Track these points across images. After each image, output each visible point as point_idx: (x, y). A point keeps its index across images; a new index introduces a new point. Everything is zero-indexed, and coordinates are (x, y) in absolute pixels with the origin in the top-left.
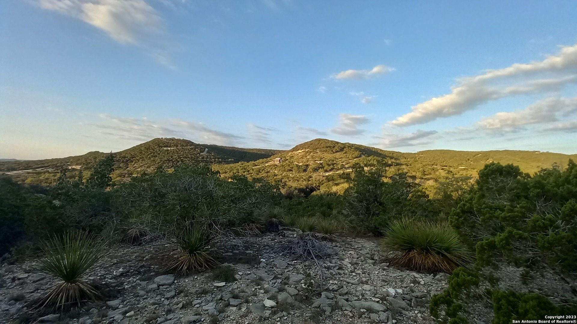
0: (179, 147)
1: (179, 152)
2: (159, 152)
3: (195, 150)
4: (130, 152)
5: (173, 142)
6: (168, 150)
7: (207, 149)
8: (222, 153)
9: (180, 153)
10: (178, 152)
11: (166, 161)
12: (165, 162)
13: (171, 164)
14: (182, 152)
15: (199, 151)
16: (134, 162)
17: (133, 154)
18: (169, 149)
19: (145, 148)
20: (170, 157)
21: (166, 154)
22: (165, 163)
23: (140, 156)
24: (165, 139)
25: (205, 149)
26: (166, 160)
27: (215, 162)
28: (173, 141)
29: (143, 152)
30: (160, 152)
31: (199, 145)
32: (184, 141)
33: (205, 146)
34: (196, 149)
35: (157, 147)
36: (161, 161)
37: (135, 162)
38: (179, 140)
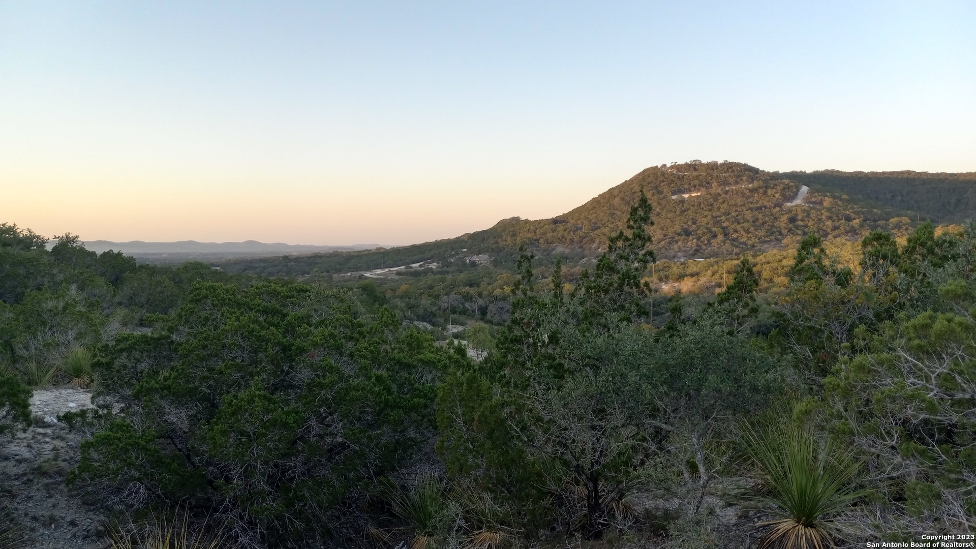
0: (715, 188)
1: (716, 205)
2: (658, 210)
3: (765, 193)
4: (586, 213)
5: (695, 174)
6: (682, 201)
7: (805, 189)
8: (860, 196)
9: (719, 208)
10: (712, 205)
11: (679, 234)
12: (677, 238)
13: (692, 243)
14: (725, 205)
15: (777, 195)
16: (597, 241)
17: (593, 220)
18: (686, 196)
19: (623, 199)
20: (690, 223)
21: (678, 213)
22: (677, 242)
23: (613, 223)
24: (672, 167)
25: (798, 190)
26: (679, 231)
27: (837, 232)
28: (695, 169)
29: (619, 213)
30: (662, 209)
31: (776, 176)
32: (729, 167)
33: (798, 178)
34: (770, 192)
35: (653, 194)
36: (665, 235)
37: (600, 243)
38: (713, 166)
